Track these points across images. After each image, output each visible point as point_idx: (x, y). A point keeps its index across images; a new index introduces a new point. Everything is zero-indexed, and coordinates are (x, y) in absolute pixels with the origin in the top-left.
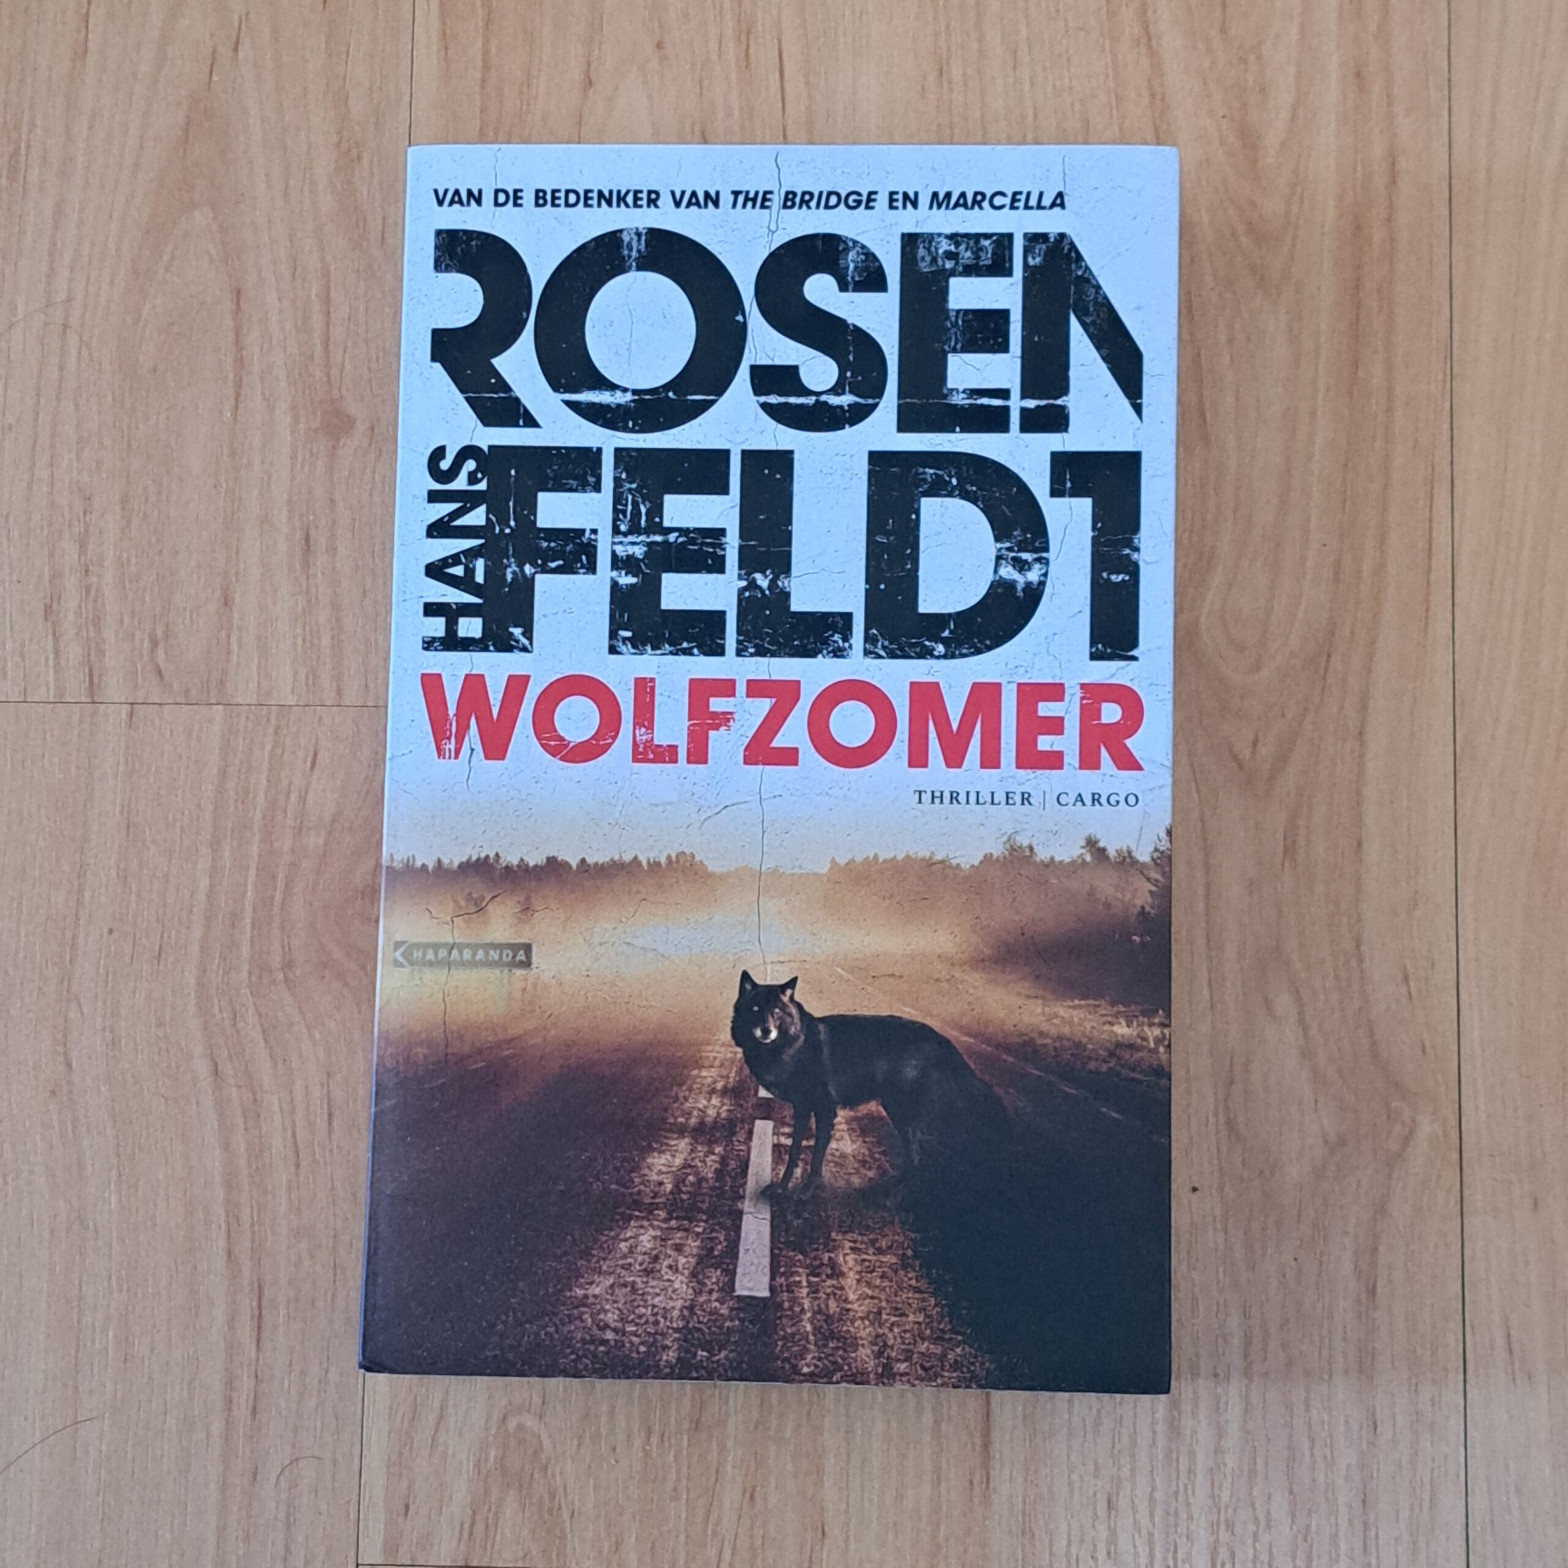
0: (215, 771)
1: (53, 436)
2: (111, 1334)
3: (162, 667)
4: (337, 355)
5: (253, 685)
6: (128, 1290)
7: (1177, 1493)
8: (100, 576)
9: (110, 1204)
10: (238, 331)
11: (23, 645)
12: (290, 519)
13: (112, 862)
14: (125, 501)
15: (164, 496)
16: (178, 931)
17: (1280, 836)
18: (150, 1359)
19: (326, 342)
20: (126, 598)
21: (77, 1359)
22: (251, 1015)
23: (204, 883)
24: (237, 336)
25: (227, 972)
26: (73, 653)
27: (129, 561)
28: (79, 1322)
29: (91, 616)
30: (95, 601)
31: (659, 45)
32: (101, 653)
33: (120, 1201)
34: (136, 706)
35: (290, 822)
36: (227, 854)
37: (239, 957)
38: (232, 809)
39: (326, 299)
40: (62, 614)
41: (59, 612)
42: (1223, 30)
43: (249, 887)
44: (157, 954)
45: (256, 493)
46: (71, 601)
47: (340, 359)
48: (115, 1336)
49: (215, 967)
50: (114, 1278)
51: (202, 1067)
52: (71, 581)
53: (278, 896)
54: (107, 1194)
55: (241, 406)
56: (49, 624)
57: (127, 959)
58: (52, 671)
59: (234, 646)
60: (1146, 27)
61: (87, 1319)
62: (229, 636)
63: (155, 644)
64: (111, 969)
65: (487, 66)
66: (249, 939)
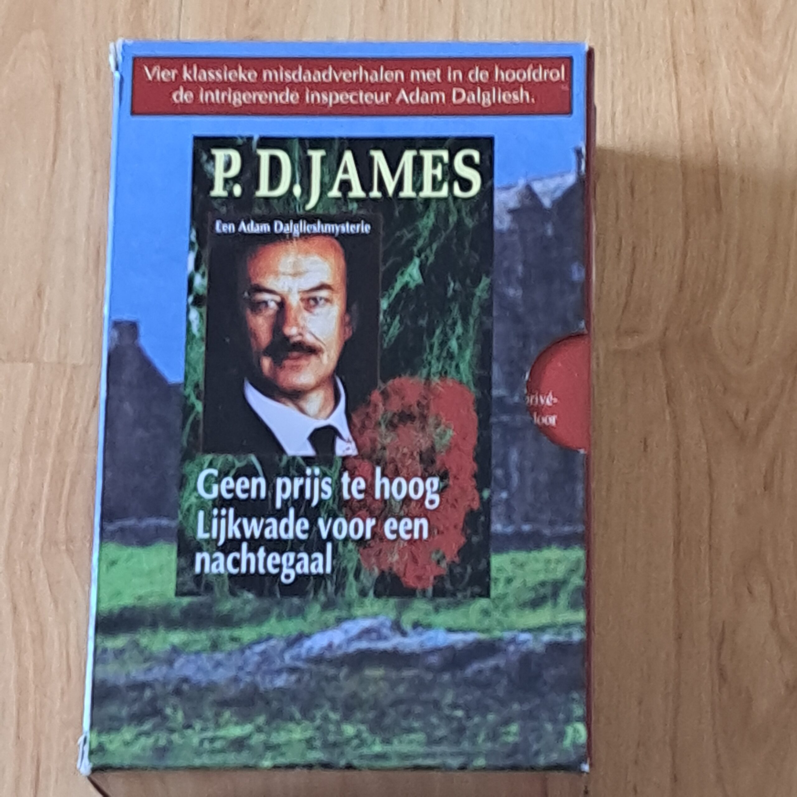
10: (58, 111)
22: (42, 575)
25: (26, 544)
35: (76, 443)
43: (46, 485)
53: (65, 492)
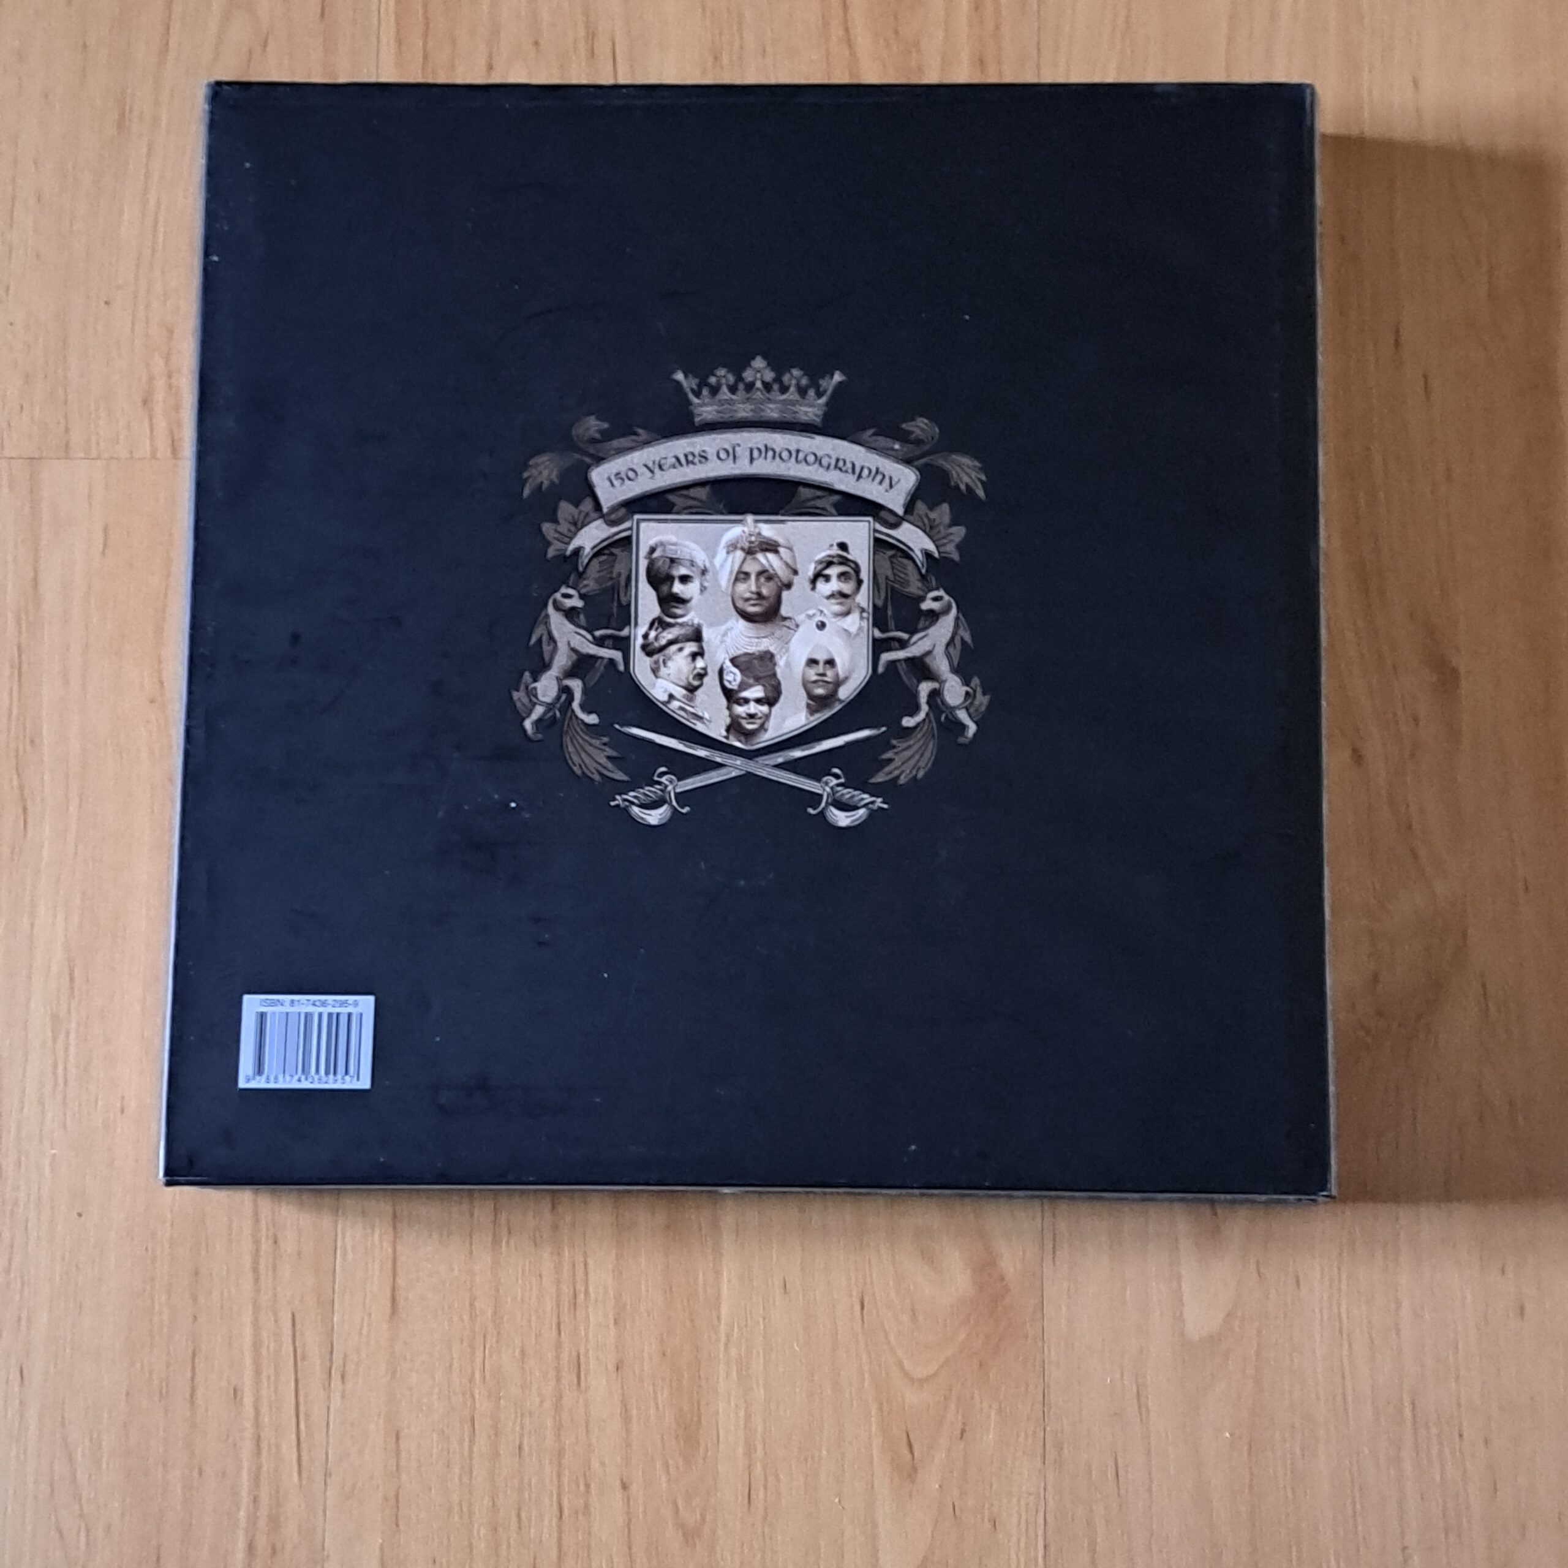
1: (148, 291)
11: (129, 423)
31: (536, 43)
42: (896, 32)
52: (160, 384)
60: (847, 30)
65: (426, 57)
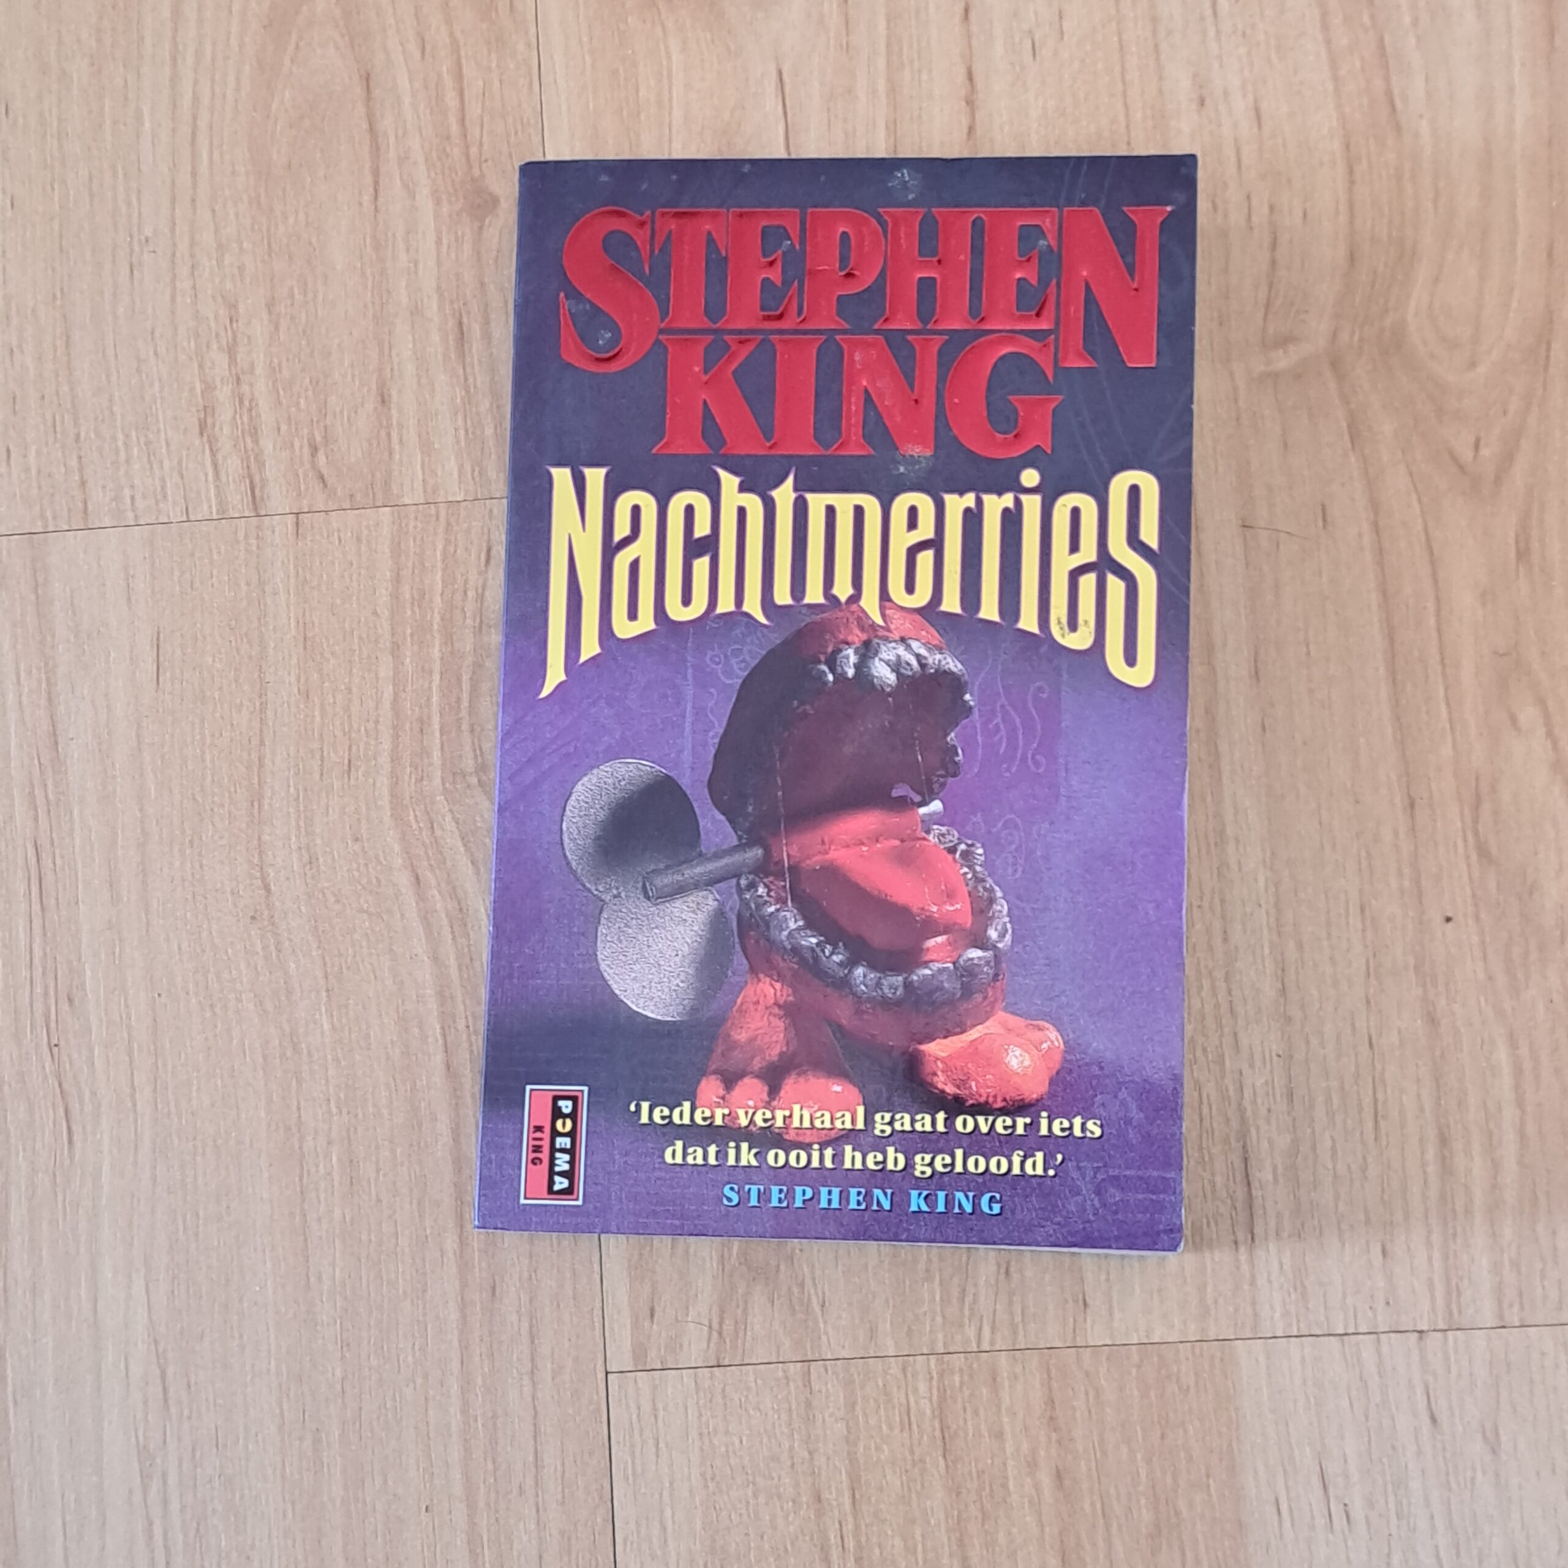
0: (388, 574)
2: (334, 1159)
3: (325, 472)
4: (474, 132)
5: (418, 485)
6: (349, 1113)
7: (1455, 1235)
8: (251, 385)
9: (322, 1026)
12: (441, 308)
13: (293, 679)
14: (270, 306)
15: (310, 295)
16: (367, 743)
17: (1511, 541)
18: (377, 1179)
19: (462, 121)
20: (280, 403)
21: (301, 1185)
23: (388, 691)
24: (370, 124)
26: (233, 464)
27: (280, 364)
28: (300, 1148)
29: (247, 427)
30: (250, 410)
32: (261, 465)
33: (332, 1024)
34: (301, 516)
36: (408, 660)
37: (431, 764)
38: (409, 613)
39: (459, 77)
40: (217, 428)
41: (214, 425)
44: (346, 768)
45: (404, 284)
46: (225, 413)
47: (478, 137)
48: (339, 1159)
49: (406, 778)
50: (332, 1103)
51: (404, 880)
54: (317, 1017)
55: (381, 194)
56: (205, 439)
57: (317, 776)
58: (212, 487)
59: (396, 447)
61: (309, 1143)
62: (389, 435)
63: (314, 450)
64: (301, 788)
66: (439, 746)
